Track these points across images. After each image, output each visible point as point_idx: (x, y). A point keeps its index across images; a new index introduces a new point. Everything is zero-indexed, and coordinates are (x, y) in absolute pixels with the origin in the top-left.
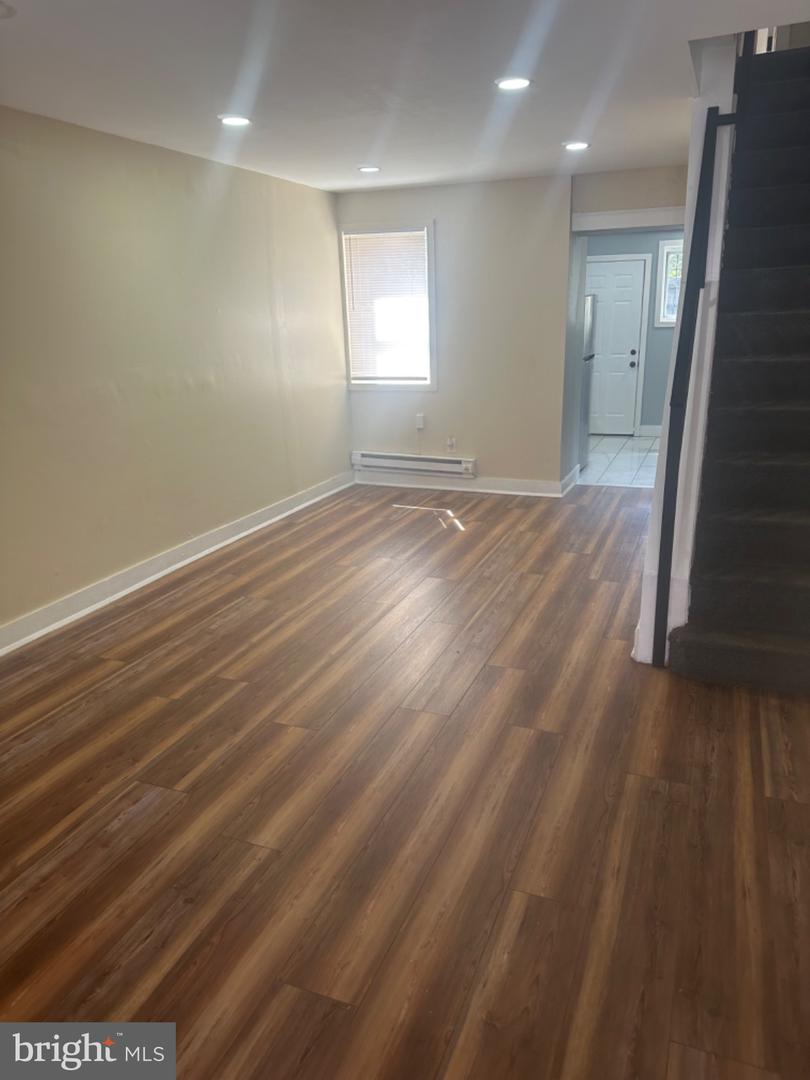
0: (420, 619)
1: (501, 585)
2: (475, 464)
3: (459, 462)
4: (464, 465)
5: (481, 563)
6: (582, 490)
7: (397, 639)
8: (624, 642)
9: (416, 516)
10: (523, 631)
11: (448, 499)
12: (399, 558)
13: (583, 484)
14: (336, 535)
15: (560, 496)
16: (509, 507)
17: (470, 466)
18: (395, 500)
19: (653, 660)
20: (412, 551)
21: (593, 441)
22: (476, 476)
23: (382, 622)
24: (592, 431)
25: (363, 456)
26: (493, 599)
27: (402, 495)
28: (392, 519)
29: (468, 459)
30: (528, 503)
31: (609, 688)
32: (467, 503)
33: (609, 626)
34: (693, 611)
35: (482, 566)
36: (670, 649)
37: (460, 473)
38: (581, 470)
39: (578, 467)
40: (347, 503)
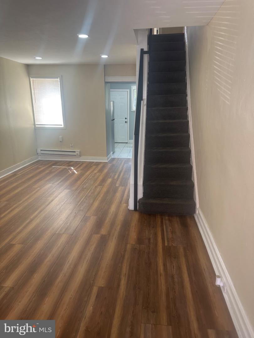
0: (63, 203)
1: (89, 190)
2: (80, 152)
3: (75, 152)
4: (76, 153)
5: (82, 184)
6: (113, 159)
7: (55, 211)
8: (126, 204)
9: (61, 170)
10: (96, 204)
11: (72, 163)
12: (55, 184)
13: (114, 157)
14: (32, 177)
15: (107, 161)
16: (91, 165)
17: (78, 153)
18: (53, 165)
19: (134, 209)
20: (60, 181)
21: (116, 145)
22: (80, 156)
23: (49, 206)
24: (115, 142)
25: (41, 150)
26: (87, 195)
27: (56, 163)
28: (52, 171)
29: (78, 151)
30: (97, 164)
31: (122, 219)
32: (78, 165)
33: (122, 200)
34: (144, 193)
35: (83, 184)
36: (139, 205)
37: (75, 155)
38: (113, 154)
39: (112, 152)
40: (36, 166)
